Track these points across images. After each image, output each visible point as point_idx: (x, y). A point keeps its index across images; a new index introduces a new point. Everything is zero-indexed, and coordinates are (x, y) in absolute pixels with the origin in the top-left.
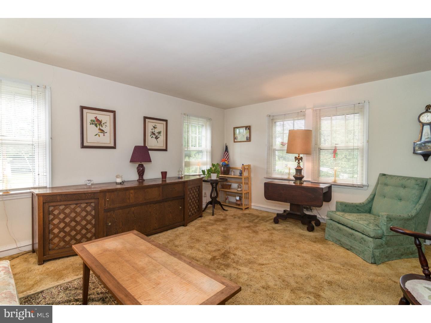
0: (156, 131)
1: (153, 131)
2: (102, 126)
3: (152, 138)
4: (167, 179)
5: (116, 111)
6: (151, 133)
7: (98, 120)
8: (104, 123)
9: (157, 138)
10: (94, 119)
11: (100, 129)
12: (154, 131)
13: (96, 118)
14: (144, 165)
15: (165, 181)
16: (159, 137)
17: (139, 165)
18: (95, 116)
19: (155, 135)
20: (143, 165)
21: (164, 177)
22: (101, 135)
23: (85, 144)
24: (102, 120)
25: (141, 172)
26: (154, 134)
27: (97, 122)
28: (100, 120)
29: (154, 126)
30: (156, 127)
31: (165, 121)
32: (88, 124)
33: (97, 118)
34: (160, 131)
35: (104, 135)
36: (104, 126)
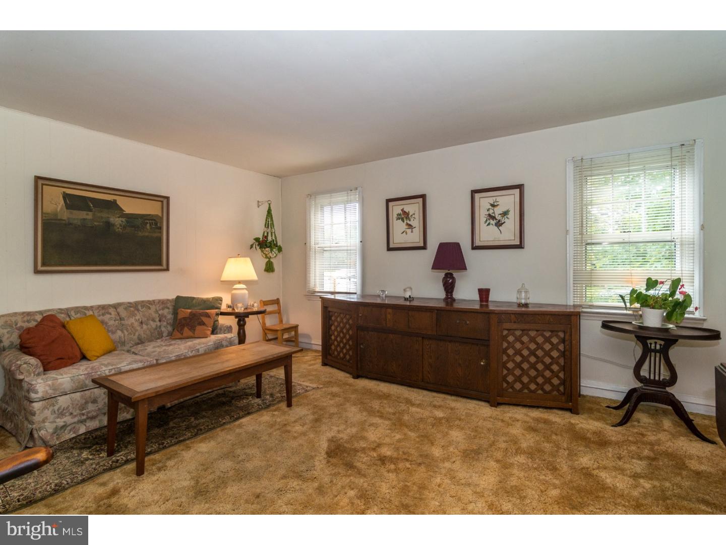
0: (498, 211)
1: (491, 212)
2: (410, 220)
3: (488, 225)
4: (490, 304)
5: (427, 195)
6: (486, 216)
7: (405, 212)
8: (412, 216)
9: (499, 224)
10: (400, 212)
11: (407, 224)
12: (494, 213)
13: (402, 210)
14: (453, 273)
15: (487, 306)
16: (505, 222)
17: (446, 275)
18: (402, 208)
19: (496, 219)
20: (453, 275)
21: (484, 299)
22: (409, 231)
23: (391, 246)
24: (409, 212)
25: (449, 286)
26: (493, 218)
27: (404, 216)
28: (407, 212)
29: (492, 203)
30: (495, 204)
31: (516, 188)
32: (395, 219)
33: (404, 210)
34: (505, 210)
35: (412, 232)
36: (412, 219)
